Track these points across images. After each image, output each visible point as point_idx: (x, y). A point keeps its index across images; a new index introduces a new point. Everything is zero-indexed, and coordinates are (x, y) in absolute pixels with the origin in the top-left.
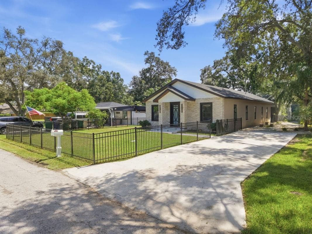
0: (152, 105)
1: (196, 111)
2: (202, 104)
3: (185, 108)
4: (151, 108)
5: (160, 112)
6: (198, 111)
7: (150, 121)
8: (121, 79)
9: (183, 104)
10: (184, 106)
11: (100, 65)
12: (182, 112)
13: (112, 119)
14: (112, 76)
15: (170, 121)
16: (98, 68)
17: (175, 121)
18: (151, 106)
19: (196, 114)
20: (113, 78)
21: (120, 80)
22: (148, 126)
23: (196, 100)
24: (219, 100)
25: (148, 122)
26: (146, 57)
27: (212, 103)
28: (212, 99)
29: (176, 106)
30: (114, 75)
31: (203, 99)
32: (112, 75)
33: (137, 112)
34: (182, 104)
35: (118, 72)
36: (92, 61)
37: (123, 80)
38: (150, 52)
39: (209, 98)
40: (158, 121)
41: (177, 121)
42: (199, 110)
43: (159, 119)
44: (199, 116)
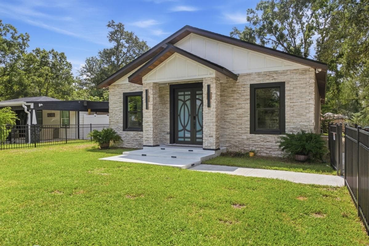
0: (124, 94)
1: (239, 104)
2: (254, 88)
3: (217, 95)
4: (122, 100)
5: (147, 108)
6: (246, 106)
7: (120, 132)
8: (67, 63)
9: (212, 86)
10: (213, 91)
11: (26, 33)
12: (209, 106)
13: (29, 127)
14: (51, 58)
15: (169, 131)
16: (23, 39)
17: (181, 131)
18: (122, 96)
19: (240, 111)
20: (53, 61)
21: (66, 65)
22: (114, 142)
23: (238, 78)
24: (305, 77)
25: (114, 133)
26: (111, 30)
27: (284, 83)
28: (284, 73)
29: (184, 95)
30: (55, 56)
31: (259, 74)
32: (51, 56)
33: (90, 114)
34: (209, 86)
35: (63, 52)
36: (11, 27)
37: (70, 65)
38: (116, 23)
39: (276, 72)
40: (142, 131)
41: (188, 131)
42: (249, 101)
43: (144, 124)
44: (248, 118)
